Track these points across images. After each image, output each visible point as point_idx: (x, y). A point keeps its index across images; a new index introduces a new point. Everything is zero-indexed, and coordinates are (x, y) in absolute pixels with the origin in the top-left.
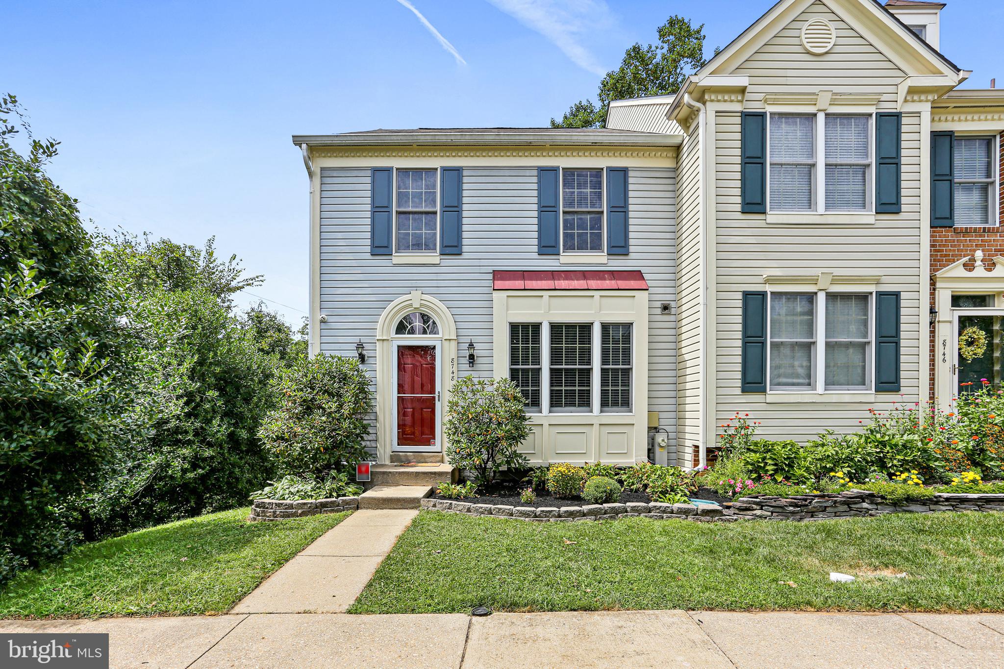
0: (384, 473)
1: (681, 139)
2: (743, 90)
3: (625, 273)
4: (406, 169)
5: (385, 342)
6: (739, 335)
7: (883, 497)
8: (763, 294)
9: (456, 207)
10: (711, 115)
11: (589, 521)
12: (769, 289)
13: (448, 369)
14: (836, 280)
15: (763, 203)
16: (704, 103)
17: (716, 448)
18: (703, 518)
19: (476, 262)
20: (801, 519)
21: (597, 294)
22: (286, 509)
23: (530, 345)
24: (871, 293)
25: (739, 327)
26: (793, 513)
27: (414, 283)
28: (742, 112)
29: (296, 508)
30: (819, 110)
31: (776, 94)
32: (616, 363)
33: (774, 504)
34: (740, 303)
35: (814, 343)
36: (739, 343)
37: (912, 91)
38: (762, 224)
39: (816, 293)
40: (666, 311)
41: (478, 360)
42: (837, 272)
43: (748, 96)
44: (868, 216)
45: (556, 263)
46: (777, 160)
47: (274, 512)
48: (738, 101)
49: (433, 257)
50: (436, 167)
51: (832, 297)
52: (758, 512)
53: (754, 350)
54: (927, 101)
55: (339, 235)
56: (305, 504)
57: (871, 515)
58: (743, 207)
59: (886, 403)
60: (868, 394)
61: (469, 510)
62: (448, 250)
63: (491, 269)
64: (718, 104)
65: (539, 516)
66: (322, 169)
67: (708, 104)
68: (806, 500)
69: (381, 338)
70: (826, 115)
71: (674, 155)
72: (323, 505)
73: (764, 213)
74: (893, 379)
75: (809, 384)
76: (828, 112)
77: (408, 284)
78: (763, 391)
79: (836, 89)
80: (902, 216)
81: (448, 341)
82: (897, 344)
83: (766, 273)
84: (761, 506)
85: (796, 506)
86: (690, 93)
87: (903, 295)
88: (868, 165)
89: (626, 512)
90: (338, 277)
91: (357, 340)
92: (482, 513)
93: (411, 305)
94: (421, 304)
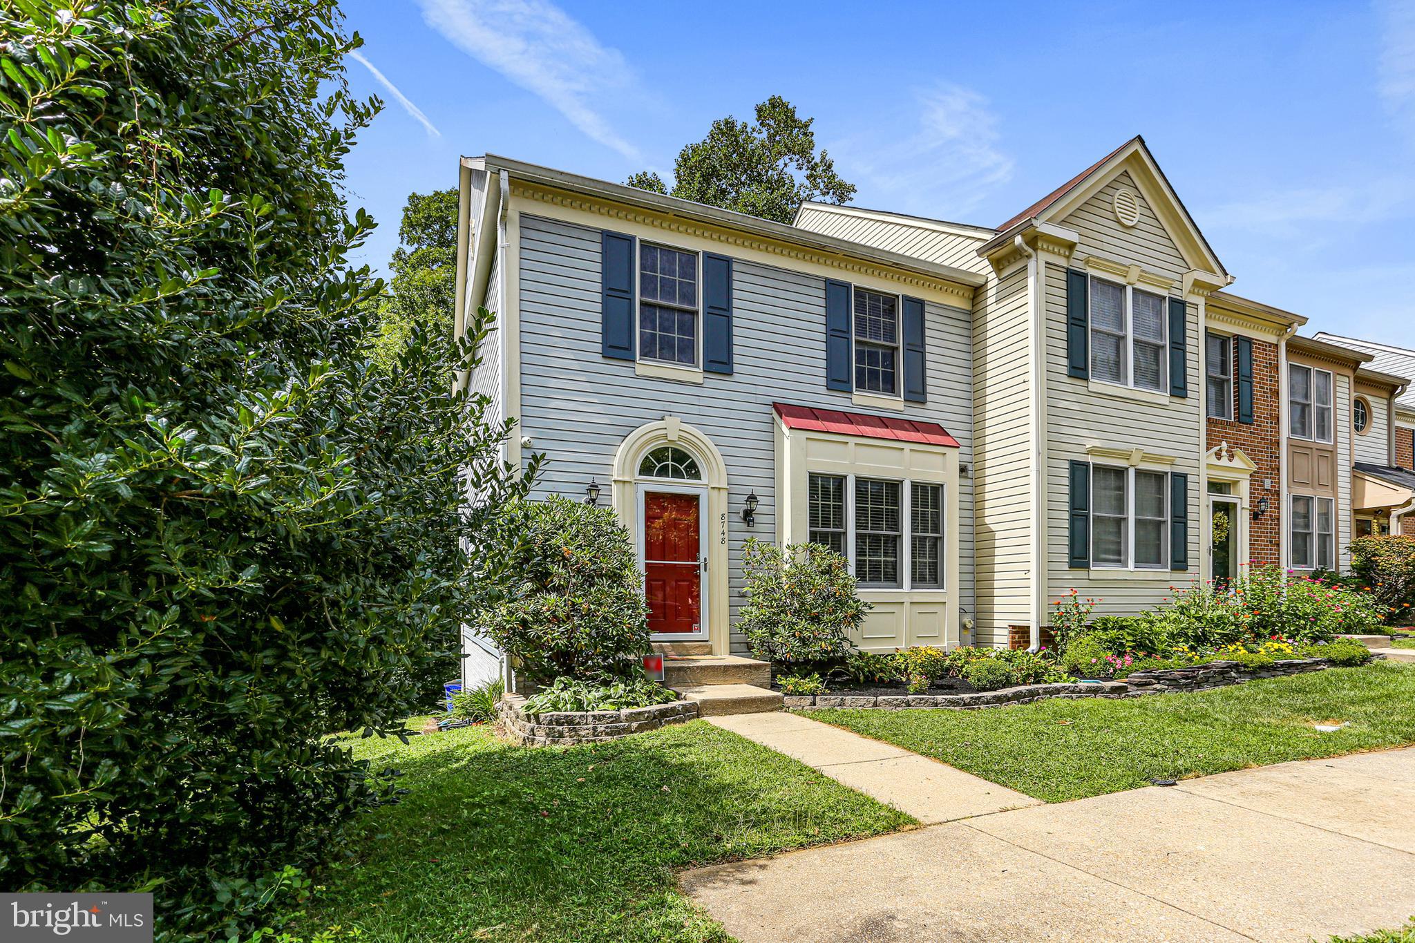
0: (680, 669)
1: (984, 280)
2: (1071, 246)
3: (924, 425)
4: (654, 243)
5: (627, 485)
6: (1066, 507)
7: (1245, 666)
8: (1086, 465)
9: (725, 310)
10: (1042, 265)
11: (1014, 706)
12: (1091, 459)
13: (718, 527)
14: (1147, 458)
15: (1085, 369)
16: (1035, 250)
17: (1048, 627)
18: (1112, 696)
19: (751, 389)
20: (1192, 690)
21: (907, 446)
22: (612, 722)
23: (832, 503)
24: (1167, 473)
25: (1066, 498)
26: (1186, 685)
27: (667, 406)
28: (1068, 269)
29: (627, 721)
30: (1129, 284)
31: (1098, 258)
32: (925, 530)
33: (1170, 677)
34: (1066, 473)
35: (1124, 519)
36: (1066, 515)
37: (1197, 284)
38: (1084, 391)
39: (1127, 469)
40: (964, 474)
41: (757, 518)
42: (1148, 450)
43: (1076, 254)
44: (1163, 397)
45: (846, 402)
46: (1097, 327)
47: (595, 729)
48: (1065, 256)
49: (694, 374)
50: (698, 250)
51: (1139, 473)
52: (1158, 686)
53: (1079, 524)
54: (1203, 295)
55: (553, 321)
56: (640, 713)
57: (1238, 683)
58: (1069, 371)
59: (1182, 581)
60: (1165, 573)
61: (875, 705)
62: (715, 367)
63: (770, 400)
64: (1052, 255)
65: (969, 704)
66: (523, 215)
67: (1039, 252)
68: (1194, 672)
69: (621, 478)
70: (1134, 289)
71: (971, 296)
72: (663, 714)
73: (1087, 379)
74: (1183, 559)
75: (1119, 561)
76: (1135, 286)
77: (659, 405)
78: (1086, 566)
79: (1145, 267)
80: (1188, 401)
81: (716, 491)
82: (1185, 524)
83: (1090, 444)
84: (1158, 678)
85: (1187, 678)
86: (1023, 236)
87: (1190, 478)
88: (1163, 347)
89: (1039, 694)
90: (552, 383)
91: (589, 479)
92: (898, 706)
93: (666, 436)
94: (680, 438)
